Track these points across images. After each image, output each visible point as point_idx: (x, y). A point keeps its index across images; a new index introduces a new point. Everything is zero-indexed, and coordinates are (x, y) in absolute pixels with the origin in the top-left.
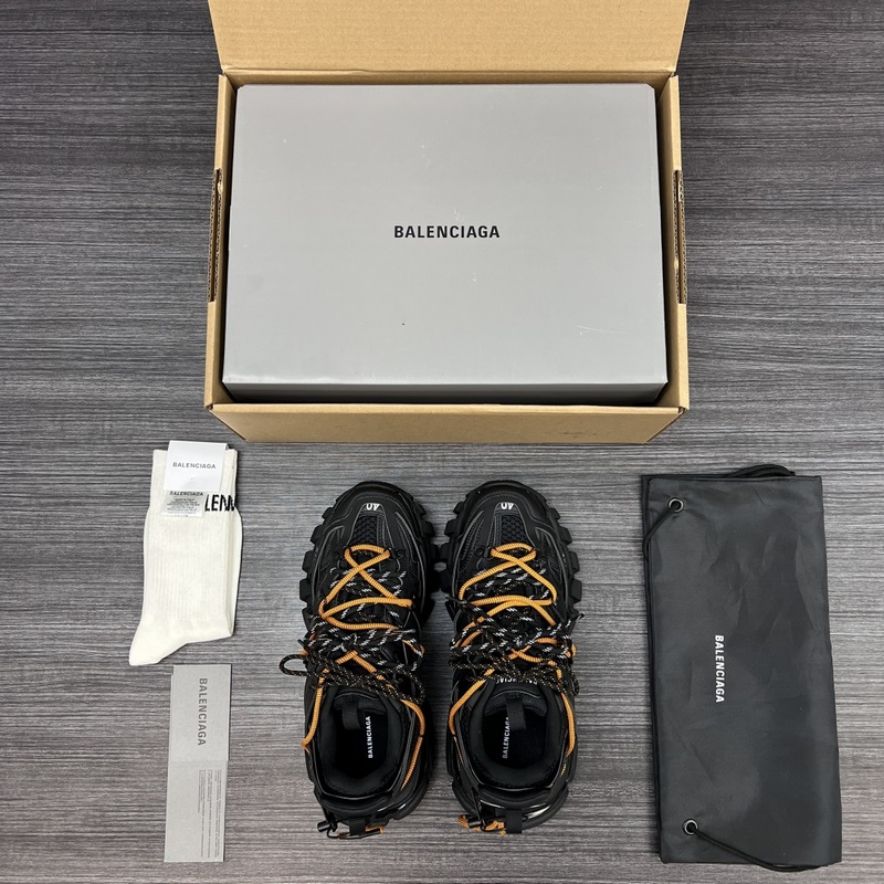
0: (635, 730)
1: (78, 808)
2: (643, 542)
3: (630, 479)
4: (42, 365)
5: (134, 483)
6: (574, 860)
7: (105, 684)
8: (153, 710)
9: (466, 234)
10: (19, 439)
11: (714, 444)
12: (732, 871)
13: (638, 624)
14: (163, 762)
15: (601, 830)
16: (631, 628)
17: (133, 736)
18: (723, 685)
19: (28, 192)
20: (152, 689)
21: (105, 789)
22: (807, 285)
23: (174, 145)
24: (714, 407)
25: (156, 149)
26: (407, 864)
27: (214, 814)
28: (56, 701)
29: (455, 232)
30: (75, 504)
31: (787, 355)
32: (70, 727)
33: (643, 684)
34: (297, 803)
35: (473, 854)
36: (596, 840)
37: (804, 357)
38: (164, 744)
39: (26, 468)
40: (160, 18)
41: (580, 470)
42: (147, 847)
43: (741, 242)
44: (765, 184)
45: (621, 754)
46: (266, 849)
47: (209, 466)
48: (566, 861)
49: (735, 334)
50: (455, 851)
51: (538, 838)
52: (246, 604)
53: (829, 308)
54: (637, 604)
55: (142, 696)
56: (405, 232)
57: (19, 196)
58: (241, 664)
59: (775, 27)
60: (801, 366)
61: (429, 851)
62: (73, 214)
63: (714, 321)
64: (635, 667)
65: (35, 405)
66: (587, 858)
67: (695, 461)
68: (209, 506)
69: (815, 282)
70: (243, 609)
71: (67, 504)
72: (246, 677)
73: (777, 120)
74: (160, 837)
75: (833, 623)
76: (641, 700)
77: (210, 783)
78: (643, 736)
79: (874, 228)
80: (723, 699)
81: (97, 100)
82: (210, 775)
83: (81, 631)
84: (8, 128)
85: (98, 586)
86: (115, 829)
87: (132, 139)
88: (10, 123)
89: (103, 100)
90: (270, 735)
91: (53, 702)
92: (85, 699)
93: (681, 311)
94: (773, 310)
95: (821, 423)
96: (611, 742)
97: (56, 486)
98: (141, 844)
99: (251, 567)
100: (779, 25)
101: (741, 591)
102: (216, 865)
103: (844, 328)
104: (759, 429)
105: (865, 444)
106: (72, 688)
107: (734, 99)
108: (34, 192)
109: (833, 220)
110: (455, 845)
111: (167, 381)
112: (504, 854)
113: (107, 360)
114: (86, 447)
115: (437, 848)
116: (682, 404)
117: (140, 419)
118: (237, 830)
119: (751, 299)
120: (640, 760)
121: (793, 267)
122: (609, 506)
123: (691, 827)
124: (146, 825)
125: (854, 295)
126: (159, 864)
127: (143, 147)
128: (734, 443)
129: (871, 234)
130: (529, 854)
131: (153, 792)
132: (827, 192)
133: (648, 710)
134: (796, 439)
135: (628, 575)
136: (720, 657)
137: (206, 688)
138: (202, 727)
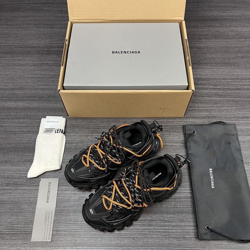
0: (187, 198)
1: (4, 224)
2: (185, 143)
3: (180, 127)
4: (13, 99)
5: (35, 128)
6: (170, 241)
7: (19, 184)
8: (33, 192)
9: (131, 53)
10: (4, 117)
11: (204, 118)
12: (223, 245)
14: (34, 209)
15: (178, 230)
17: (26, 200)
18: (213, 183)
19: (16, 60)
20: (33, 186)
21: (14, 217)
22: (225, 80)
23: (55, 50)
24: (202, 108)
25: (50, 51)
26: (113, 242)
27: (49, 225)
28: (2, 190)
29: (128, 52)
30: (17, 134)
31: (221, 96)
32: (6, 197)
33: (188, 184)
34: (77, 222)
35: (135, 239)
36: (176, 234)
37: (226, 96)
38: (35, 203)
39: (4, 124)
40: (55, 25)
42: (26, 237)
43: (205, 70)
44: (210, 58)
45: (183, 205)
46: (65, 237)
47: (57, 122)
48: (167, 241)
49: (206, 91)
50: (129, 238)
51: (157, 233)
52: (65, 161)
53: (231, 85)
55: (30, 188)
56: (115, 52)
57: (13, 61)
58: (62, 178)
59: (208, 26)
60: (225, 98)
61: (120, 238)
62: (27, 65)
63: (200, 88)
64: (185, 179)
65: (9, 109)
66: (174, 240)
67: (198, 122)
68: (56, 132)
69: (226, 79)
71: (14, 134)
72: (64, 182)
73: (211, 45)
74: (31, 233)
75: (245, 165)
76: (188, 189)
77: (49, 215)
78: (190, 200)
79: (240, 67)
80: (214, 187)
81: (37, 41)
82: (49, 213)
83: (13, 169)
84: (12, 47)
85: (21, 156)
86: (16, 231)
87: (45, 49)
88: (13, 46)
89: (38, 41)
90: (70, 200)
91: (1, 190)
92: (12, 189)
93: (190, 68)
94: (216, 85)
95: (233, 112)
96: (179, 202)
97: (12, 129)
98: (24, 236)
99: (67, 151)
100: (209, 26)
101: (216, 156)
102: (48, 242)
103: (236, 89)
104: (216, 114)
105: (247, 117)
106: (8, 185)
107: (200, 40)
108: (17, 60)
109: (229, 65)
110: (129, 236)
111: (47, 103)
112: (146, 239)
113: (31, 98)
114: (22, 119)
115: (123, 237)
116: (192, 89)
117: (39, 112)
118: (57, 231)
119: (210, 83)
120: (189, 207)
121: (220, 76)
122: (174, 134)
123: (208, 228)
124: (26, 229)
125: (238, 82)
126: (29, 242)
127: (47, 51)
128: (209, 117)
129: (240, 68)
130: (154, 239)
131: (30, 218)
132: (227, 59)
133: (191, 191)
134: (227, 116)
135: (181, 152)
136: (212, 175)
137: (50, 185)
138: (48, 197)
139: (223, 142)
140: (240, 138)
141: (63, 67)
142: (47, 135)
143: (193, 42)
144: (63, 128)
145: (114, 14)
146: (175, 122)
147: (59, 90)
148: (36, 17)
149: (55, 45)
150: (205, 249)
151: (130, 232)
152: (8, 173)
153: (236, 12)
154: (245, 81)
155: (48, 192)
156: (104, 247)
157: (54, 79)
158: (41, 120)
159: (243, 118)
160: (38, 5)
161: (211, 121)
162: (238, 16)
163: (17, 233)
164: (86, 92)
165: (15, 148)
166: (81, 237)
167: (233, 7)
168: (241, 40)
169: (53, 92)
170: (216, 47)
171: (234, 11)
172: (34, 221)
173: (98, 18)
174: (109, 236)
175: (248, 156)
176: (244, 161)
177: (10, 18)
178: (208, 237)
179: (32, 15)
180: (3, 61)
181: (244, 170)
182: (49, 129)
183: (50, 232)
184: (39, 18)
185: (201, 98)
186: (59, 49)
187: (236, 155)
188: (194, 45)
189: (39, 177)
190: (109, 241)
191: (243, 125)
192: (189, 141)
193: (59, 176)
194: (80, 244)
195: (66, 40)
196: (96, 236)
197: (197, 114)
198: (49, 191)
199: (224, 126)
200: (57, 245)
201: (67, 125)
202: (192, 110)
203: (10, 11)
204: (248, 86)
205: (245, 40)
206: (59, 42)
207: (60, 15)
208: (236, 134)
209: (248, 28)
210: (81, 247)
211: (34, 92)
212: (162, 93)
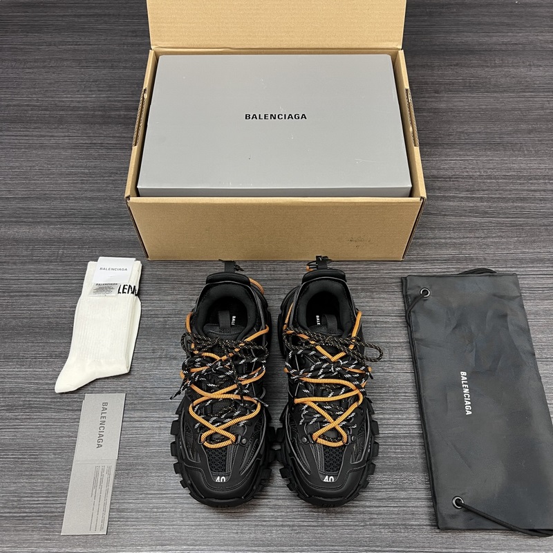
0: (411, 437)
2: (406, 316)
3: (394, 281)
4: (25, 220)
5: (73, 284)
6: (373, 532)
7: (36, 407)
8: (67, 424)
9: (287, 117)
10: (4, 259)
11: (446, 261)
12: (494, 540)
13: (408, 366)
14: (70, 461)
15: (392, 509)
16: (401, 369)
17: (50, 442)
18: (470, 403)
19: (32, 136)
20: (68, 410)
21: (23, 480)
22: (491, 179)
23: (120, 115)
24: (443, 241)
25: (110, 117)
26: (247, 536)
27: (103, 499)
29: (280, 117)
31: (485, 214)
32: (7, 436)
33: (414, 405)
34: (165, 490)
35: (296, 528)
36: (388, 517)
37: (496, 215)
38: (72, 447)
40: (119, 62)
41: (362, 275)
42: (50, 524)
43: (449, 159)
44: (460, 132)
45: (403, 453)
46: (140, 525)
47: (123, 270)
49: (451, 203)
50: (282, 526)
52: (139, 355)
53: (506, 190)
54: (406, 354)
55: (60, 415)
56: (251, 117)
57: (27, 138)
58: (133, 394)
60: (494, 219)
61: (262, 525)
62: (57, 147)
63: (438, 197)
64: (407, 394)
65: (17, 241)
66: (383, 530)
68: (121, 291)
70: (137, 358)
71: (27, 296)
72: (136, 402)
73: (462, 104)
76: (413, 416)
77: (102, 475)
78: (417, 441)
79: (526, 152)
80: (471, 413)
81: (79, 96)
82: (103, 470)
83: (24, 373)
84: (26, 108)
85: (41, 344)
86: (27, 510)
87: (96, 113)
88: (28, 106)
89: (83, 96)
90: (149, 441)
92: (20, 417)
93: (416, 151)
94: (473, 191)
95: (511, 249)
96: (394, 445)
97: (22, 286)
98: (45, 522)
99: (145, 333)
100: (457, 65)
101: (474, 344)
102: (100, 537)
103: (517, 200)
104: (473, 253)
105: (542, 261)
106: (12, 410)
107: (437, 95)
108: (36, 136)
109: (501, 148)
110: (283, 521)
111: (102, 228)
112: (320, 528)
113: (66, 218)
114: (45, 263)
115: (269, 523)
116: (421, 195)
117: (82, 248)
118: (119, 510)
119: (459, 186)
120: (416, 458)
121: (482, 171)
122: (382, 296)
123: (458, 502)
124: (51, 507)
125: (520, 184)
126: (57, 537)
127: (102, 116)
128: (458, 260)
129: (525, 155)
130: (339, 528)
131: (59, 482)
132: (496, 136)
133: (419, 422)
134: (498, 258)
135: (398, 336)
136: (465, 386)
137: (106, 409)
138: (101, 436)
139: (490, 314)
140: (528, 306)
141: (136, 147)
142: (100, 298)
143: (423, 99)
144: (135, 282)
145: (250, 36)
146: (383, 270)
147: (128, 197)
148: (79, 45)
149: (119, 105)
150: (451, 550)
151: (283, 514)
152: (11, 383)
153: (515, 34)
154: (535, 181)
155: (101, 424)
156: (226, 548)
157: (116, 178)
158: (87, 265)
159: (532, 263)
160: (82, 20)
161: (464, 269)
162: (520, 44)
163: (30, 517)
164: (188, 202)
165: (29, 327)
166: (174, 525)
167: (508, 25)
168: (527, 94)
169: (114, 204)
170: (471, 110)
171: (510, 34)
172: (69, 489)
173: (213, 43)
174: (237, 523)
175: (546, 344)
176: (537, 356)
177: (22, 46)
178: (459, 523)
179: (69, 39)
180: (5, 137)
181: (538, 374)
182: (104, 286)
183: (104, 514)
184: (84, 47)
185: (439, 219)
186: (129, 113)
187: (520, 342)
188: (425, 106)
189: (81, 392)
190: (237, 533)
191: (534, 276)
192: (414, 312)
193: (126, 388)
194: (172, 540)
195: (145, 90)
196: (208, 523)
197: (431, 253)
198: (103, 423)
199: (492, 278)
200: (120, 542)
201: (145, 276)
202: (422, 245)
203: (22, 32)
204: (542, 193)
205: (535, 94)
206: (128, 99)
207: (130, 40)
208: (518, 297)
209: (541, 68)
210: (174, 548)
211: (72, 204)
212: (355, 203)
